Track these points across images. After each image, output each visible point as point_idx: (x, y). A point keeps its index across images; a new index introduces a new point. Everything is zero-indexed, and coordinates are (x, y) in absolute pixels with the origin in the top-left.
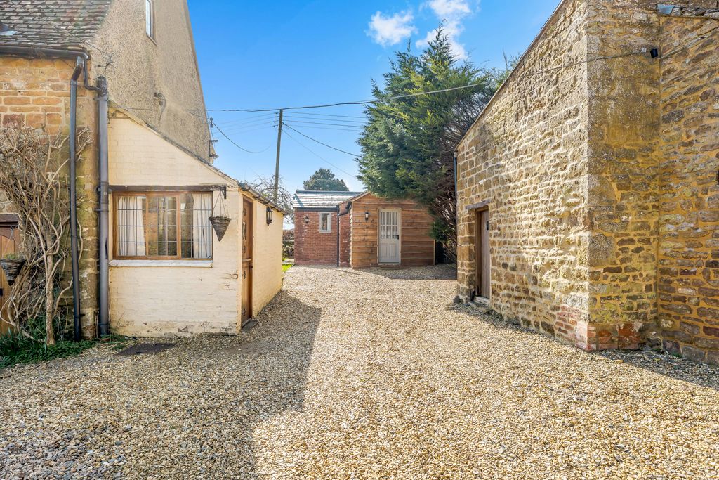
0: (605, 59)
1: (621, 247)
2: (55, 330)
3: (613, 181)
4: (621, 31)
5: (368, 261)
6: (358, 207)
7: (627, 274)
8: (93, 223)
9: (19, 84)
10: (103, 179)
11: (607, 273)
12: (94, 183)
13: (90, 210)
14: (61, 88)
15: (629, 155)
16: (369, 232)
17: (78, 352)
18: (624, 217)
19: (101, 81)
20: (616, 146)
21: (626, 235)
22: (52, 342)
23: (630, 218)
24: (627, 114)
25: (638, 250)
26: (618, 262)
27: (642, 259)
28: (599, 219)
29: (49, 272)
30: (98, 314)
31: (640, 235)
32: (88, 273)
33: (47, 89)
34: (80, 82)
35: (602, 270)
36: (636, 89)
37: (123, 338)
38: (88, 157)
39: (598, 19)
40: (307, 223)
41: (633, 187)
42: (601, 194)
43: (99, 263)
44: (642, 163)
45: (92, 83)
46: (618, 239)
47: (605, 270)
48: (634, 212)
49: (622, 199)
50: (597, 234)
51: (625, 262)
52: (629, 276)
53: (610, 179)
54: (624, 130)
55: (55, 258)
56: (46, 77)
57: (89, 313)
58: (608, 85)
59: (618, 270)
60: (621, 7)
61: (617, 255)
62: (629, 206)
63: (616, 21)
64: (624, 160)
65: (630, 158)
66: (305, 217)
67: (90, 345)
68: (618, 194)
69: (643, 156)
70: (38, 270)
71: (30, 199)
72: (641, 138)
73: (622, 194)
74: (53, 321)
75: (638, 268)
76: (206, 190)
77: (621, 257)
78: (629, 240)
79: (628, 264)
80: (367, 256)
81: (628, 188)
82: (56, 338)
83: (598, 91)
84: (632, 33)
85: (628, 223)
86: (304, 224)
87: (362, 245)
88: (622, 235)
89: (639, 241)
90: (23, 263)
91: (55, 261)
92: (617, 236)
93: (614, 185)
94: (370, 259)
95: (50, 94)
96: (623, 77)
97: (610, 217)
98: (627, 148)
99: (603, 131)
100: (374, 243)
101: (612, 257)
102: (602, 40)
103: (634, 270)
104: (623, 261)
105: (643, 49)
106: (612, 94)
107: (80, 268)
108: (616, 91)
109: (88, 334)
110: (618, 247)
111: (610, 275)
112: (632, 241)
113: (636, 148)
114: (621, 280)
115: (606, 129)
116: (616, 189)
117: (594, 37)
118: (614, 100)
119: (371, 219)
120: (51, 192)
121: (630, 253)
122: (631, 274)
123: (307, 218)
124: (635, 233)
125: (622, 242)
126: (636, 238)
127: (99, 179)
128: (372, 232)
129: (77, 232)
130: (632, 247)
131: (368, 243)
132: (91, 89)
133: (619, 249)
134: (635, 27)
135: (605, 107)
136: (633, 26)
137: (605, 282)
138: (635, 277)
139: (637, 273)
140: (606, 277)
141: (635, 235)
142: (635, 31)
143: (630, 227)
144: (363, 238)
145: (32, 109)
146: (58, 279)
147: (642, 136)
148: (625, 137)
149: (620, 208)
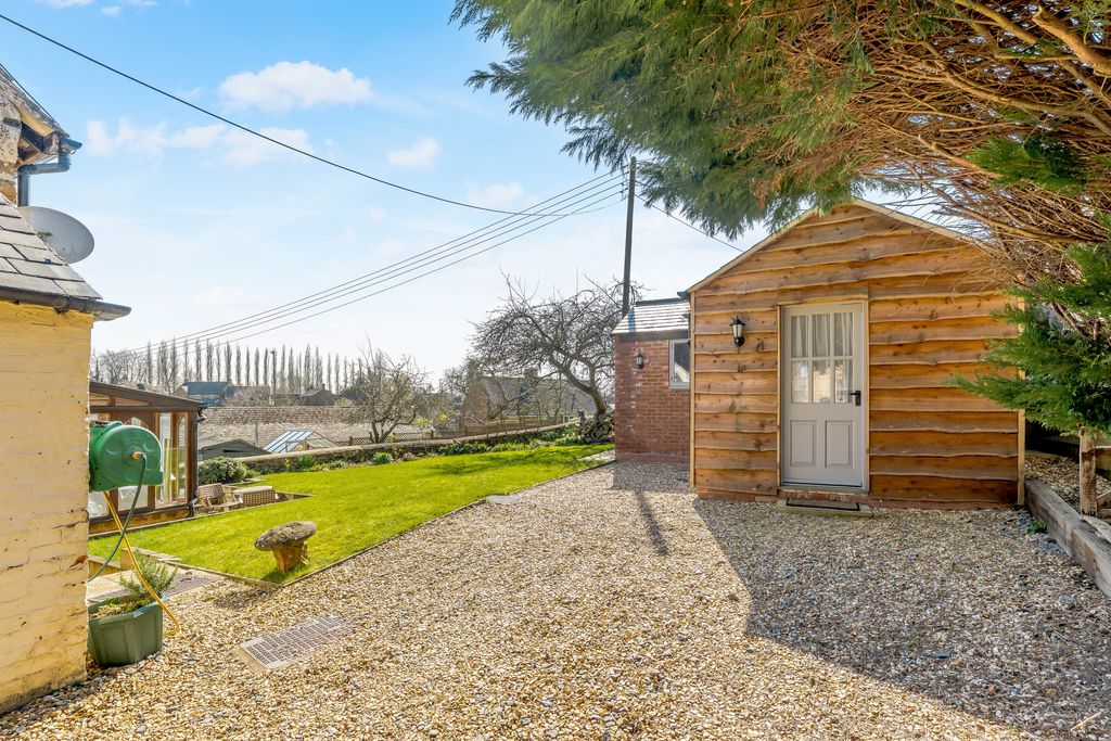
5: (747, 478)
6: (712, 308)
16: (749, 382)
40: (641, 366)
66: (636, 354)
80: (739, 461)
86: (635, 371)
87: (728, 424)
94: (753, 473)
100: (764, 418)
119: (752, 341)
123: (640, 356)
128: (760, 382)
131: (744, 420)
144: (727, 401)
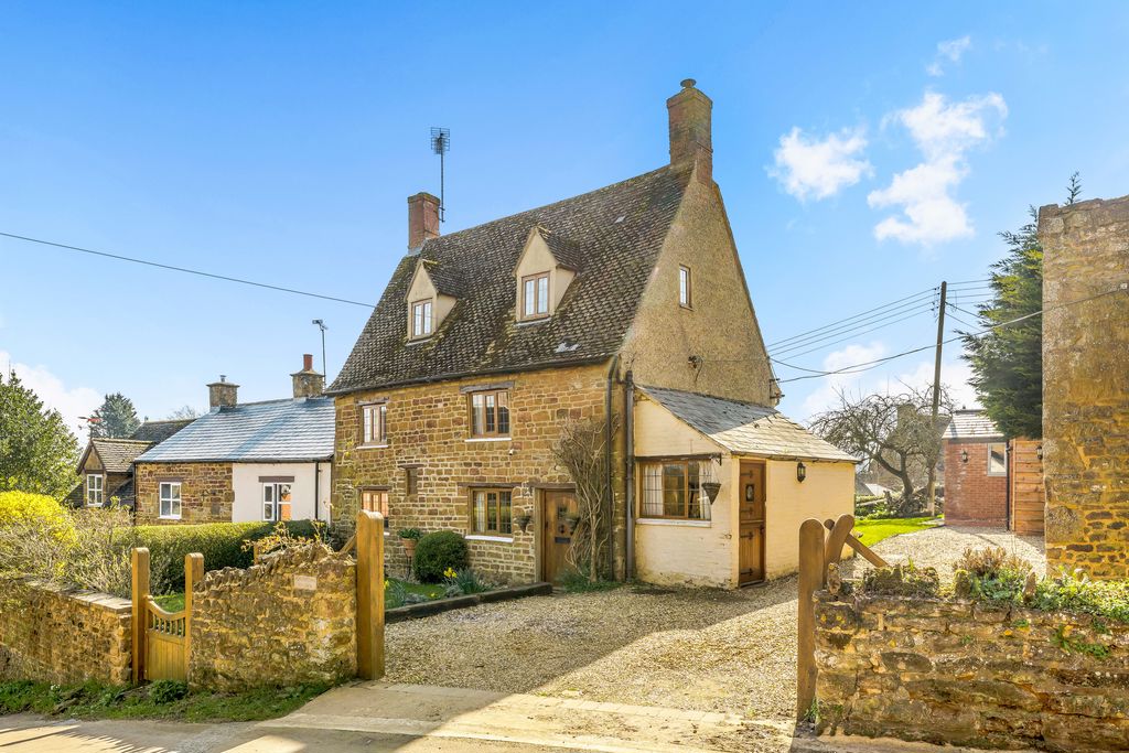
0: (1067, 305)
1: (1091, 522)
2: (597, 570)
3: (1079, 445)
4: (1092, 268)
7: (1100, 554)
8: (623, 488)
9: (578, 386)
10: (630, 454)
11: (1072, 551)
12: (624, 456)
13: (620, 479)
14: (602, 385)
15: (1102, 413)
17: (611, 588)
18: (1095, 488)
19: (629, 375)
20: (1084, 404)
21: (1098, 507)
22: (594, 580)
23: (1104, 487)
24: (1098, 366)
25: (1116, 526)
26: (1087, 539)
27: (1122, 537)
28: (1060, 489)
29: (594, 528)
30: (625, 561)
31: (1119, 508)
32: (618, 528)
33: (595, 387)
34: (613, 379)
35: (1064, 548)
36: (1112, 334)
37: (644, 583)
38: (619, 437)
39: (1059, 261)
40: (966, 461)
41: (1109, 451)
42: (1062, 461)
43: (626, 521)
44: (1122, 421)
45: (622, 378)
46: (1087, 513)
47: (1068, 548)
48: (1110, 481)
49: (1091, 466)
50: (1056, 506)
51: (1099, 540)
52: (1103, 557)
53: (1074, 443)
54: (1094, 385)
55: (597, 517)
56: (594, 378)
57: (619, 560)
58: (1072, 334)
59: (1089, 549)
60: (1090, 241)
61: (1086, 531)
62: (1103, 474)
63: (1083, 259)
64: (1096, 420)
65: (1104, 416)
67: (619, 586)
68: (1086, 460)
69: (1123, 414)
70: (587, 525)
71: (582, 472)
72: (1120, 392)
73: (1093, 461)
74: (596, 564)
75: (1117, 548)
76: (706, 457)
77: (1091, 533)
78: (1102, 513)
79: (1102, 542)
81: (1099, 453)
82: (598, 577)
83: (1056, 343)
84: (1108, 269)
85: (1101, 493)
86: (960, 464)
87: (1033, 498)
88: (1093, 507)
89: (1118, 516)
90: (578, 519)
91: (597, 518)
92: (1086, 508)
93: (1080, 450)
95: (596, 390)
96: (1093, 322)
97: (1075, 487)
98: (1100, 405)
99: (1064, 388)
101: (1078, 533)
102: (1063, 285)
103: (1110, 549)
104: (1096, 537)
105: (1122, 286)
106: (1079, 343)
107: (613, 524)
108: (1083, 340)
109: (618, 576)
110: (1087, 522)
111: (1076, 554)
112: (1108, 515)
113: (1114, 405)
114: (1092, 560)
115: (1068, 386)
116: (1082, 454)
117: (1053, 283)
118: (1080, 351)
120: (595, 466)
121: (1105, 529)
122: (1107, 554)
123: (964, 453)
124: (1111, 505)
125: (1092, 516)
126: (1114, 512)
127: (626, 453)
129: (611, 496)
130: (1107, 522)
132: (621, 383)
133: (1089, 524)
134: (1112, 260)
135: (1067, 361)
136: (1107, 259)
137: (1068, 561)
138: (1112, 558)
139: (1116, 553)
140: (1070, 556)
141: (1111, 508)
142: (1112, 265)
143: (1104, 498)
144: (1033, 486)
145: (586, 403)
146: (600, 532)
147: (1122, 390)
148: (1096, 393)
149: (1090, 476)
